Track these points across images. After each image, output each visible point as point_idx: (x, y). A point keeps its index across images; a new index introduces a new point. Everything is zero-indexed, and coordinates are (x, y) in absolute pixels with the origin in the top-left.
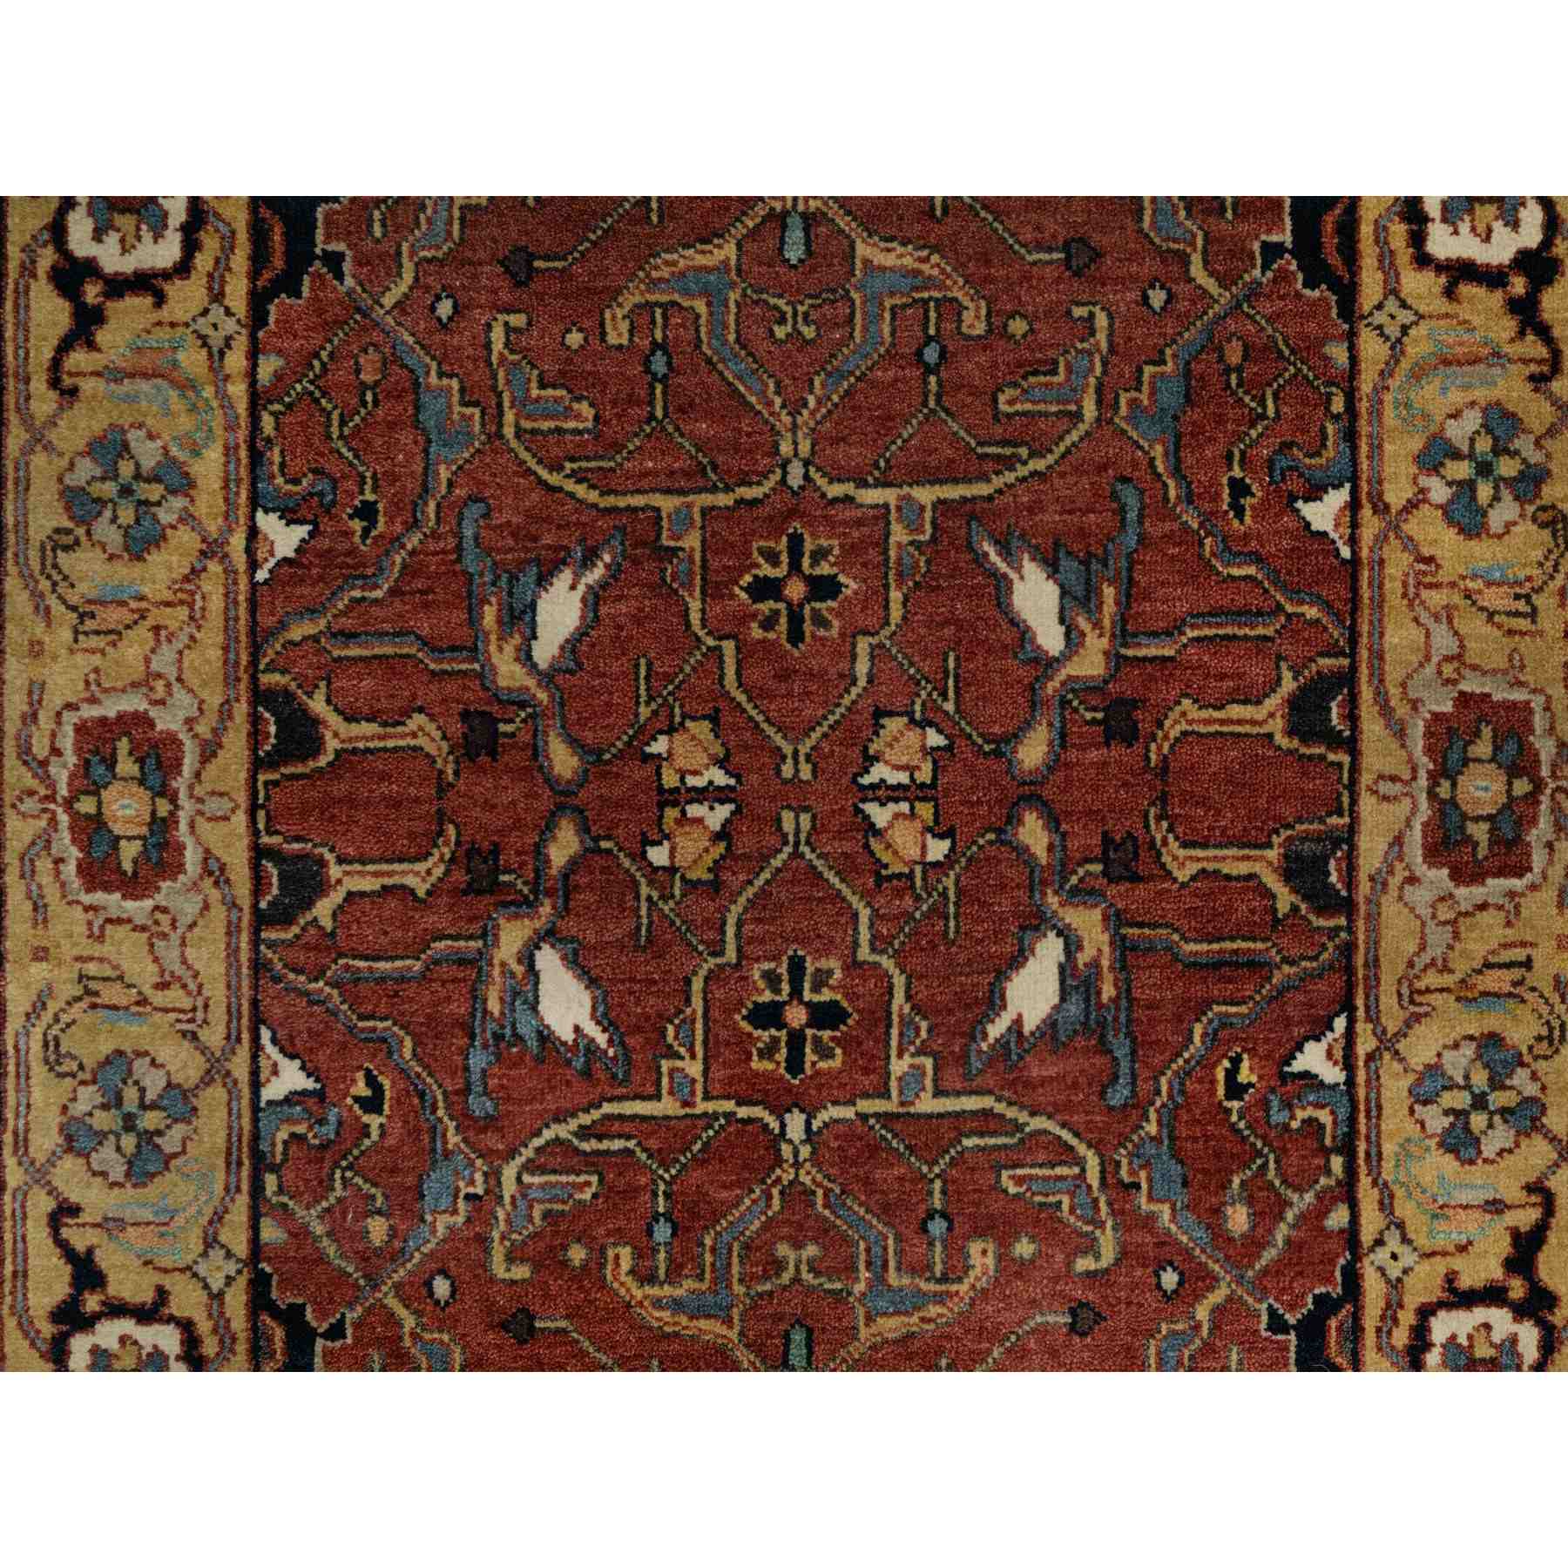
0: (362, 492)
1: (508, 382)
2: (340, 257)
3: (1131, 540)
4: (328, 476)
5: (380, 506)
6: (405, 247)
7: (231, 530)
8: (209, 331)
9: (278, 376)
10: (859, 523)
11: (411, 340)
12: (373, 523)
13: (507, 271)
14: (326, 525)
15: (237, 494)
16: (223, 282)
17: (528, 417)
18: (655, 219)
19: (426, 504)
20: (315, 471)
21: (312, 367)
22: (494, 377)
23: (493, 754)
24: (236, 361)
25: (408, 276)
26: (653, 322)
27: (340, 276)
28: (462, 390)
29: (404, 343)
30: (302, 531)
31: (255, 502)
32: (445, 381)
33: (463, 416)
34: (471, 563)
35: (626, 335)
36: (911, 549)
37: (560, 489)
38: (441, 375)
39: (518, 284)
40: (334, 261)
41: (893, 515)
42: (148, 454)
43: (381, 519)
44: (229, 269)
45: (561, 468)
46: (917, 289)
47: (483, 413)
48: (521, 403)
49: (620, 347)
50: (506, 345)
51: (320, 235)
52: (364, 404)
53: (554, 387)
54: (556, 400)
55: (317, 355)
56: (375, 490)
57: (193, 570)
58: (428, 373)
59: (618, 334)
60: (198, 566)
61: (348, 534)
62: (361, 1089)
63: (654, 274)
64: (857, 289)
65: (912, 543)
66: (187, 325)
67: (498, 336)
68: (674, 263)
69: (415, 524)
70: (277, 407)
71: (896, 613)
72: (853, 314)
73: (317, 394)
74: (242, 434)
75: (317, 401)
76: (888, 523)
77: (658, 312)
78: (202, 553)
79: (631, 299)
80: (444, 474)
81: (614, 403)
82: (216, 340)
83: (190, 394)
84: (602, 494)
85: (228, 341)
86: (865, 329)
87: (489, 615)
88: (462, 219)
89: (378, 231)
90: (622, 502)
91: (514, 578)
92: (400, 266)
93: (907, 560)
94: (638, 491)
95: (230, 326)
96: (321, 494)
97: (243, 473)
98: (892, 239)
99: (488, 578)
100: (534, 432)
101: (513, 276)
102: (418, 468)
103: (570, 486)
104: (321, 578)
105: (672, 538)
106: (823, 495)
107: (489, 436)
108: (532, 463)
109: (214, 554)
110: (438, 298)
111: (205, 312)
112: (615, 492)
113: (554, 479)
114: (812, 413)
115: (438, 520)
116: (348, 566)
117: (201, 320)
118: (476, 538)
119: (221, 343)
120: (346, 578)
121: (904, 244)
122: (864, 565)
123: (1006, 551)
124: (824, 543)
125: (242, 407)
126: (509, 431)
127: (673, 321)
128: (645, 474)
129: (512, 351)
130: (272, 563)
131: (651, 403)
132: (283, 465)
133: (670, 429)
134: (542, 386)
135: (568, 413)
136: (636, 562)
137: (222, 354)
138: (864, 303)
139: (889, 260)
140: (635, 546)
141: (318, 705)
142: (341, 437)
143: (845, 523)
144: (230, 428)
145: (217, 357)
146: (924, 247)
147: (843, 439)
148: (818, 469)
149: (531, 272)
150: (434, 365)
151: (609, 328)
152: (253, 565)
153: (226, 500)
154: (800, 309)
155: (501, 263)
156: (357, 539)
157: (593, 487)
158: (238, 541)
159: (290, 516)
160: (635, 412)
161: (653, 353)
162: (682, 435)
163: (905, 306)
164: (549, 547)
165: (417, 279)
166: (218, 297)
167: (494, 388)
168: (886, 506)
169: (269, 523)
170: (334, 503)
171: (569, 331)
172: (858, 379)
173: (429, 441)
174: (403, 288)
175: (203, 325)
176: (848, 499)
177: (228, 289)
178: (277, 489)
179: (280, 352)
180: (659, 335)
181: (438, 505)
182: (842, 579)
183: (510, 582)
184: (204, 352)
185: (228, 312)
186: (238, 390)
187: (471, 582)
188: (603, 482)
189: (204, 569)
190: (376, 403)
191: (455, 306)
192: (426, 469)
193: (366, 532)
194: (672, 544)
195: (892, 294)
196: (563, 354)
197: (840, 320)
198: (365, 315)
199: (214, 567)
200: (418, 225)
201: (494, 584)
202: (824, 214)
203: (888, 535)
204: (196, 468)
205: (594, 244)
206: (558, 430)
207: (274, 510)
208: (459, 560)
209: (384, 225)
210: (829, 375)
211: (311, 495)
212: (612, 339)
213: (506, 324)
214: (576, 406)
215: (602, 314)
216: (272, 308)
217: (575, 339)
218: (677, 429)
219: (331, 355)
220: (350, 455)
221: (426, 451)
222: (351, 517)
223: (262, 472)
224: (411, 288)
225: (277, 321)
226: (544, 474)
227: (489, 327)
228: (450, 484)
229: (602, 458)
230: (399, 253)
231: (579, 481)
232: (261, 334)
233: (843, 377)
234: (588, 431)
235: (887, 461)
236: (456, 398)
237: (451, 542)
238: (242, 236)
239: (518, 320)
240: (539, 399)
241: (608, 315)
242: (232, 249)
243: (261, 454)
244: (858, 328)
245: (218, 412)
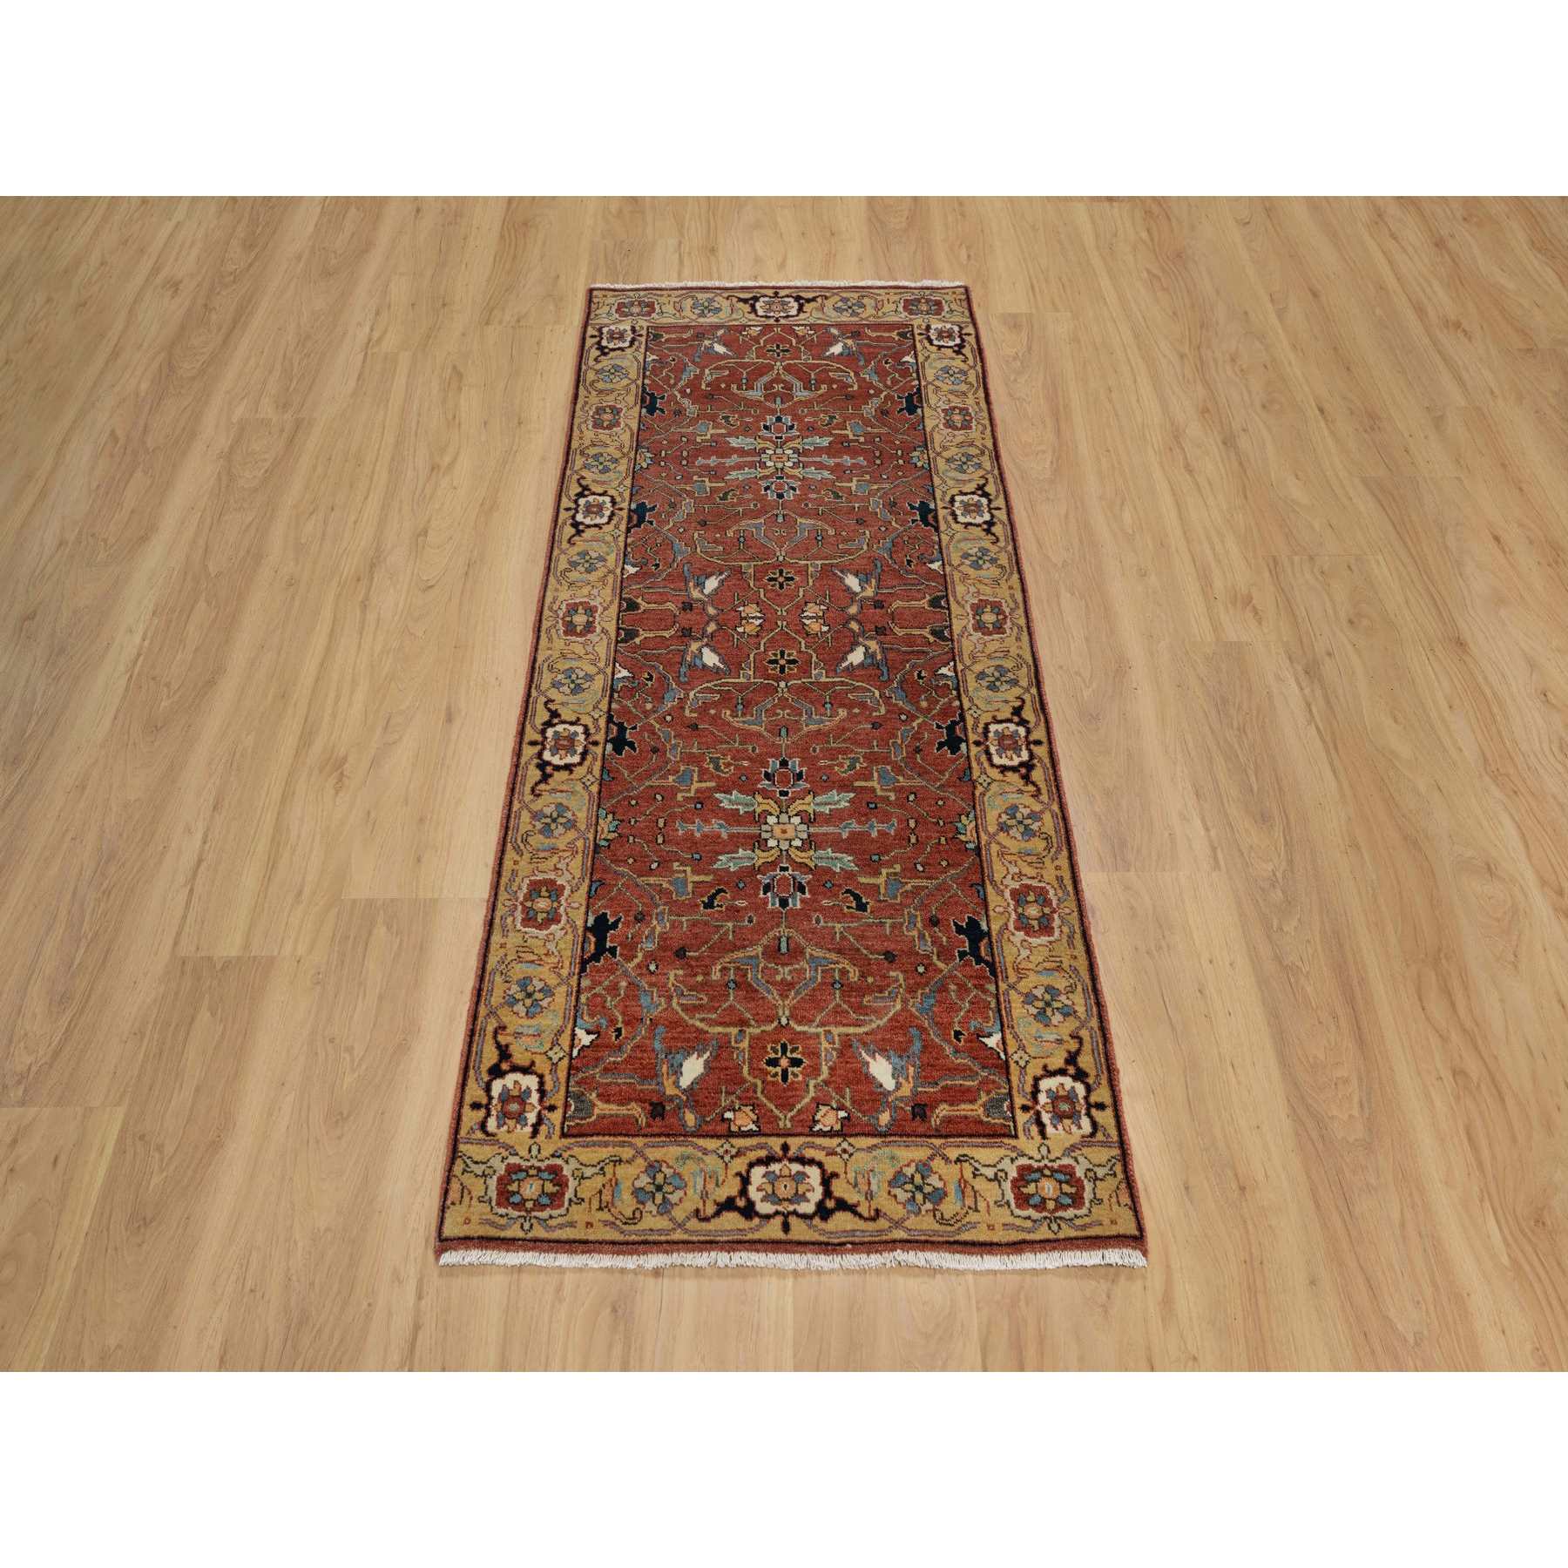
0: (655, 562)
1: (699, 543)
3: (879, 570)
5: (661, 564)
7: (617, 568)
9: (633, 542)
10: (800, 567)
12: (658, 567)
14: (645, 568)
15: (619, 562)
17: (704, 549)
19: (674, 564)
20: (642, 559)
21: (643, 540)
22: (695, 542)
23: (691, 610)
28: (685, 544)
30: (638, 569)
31: (624, 564)
33: (685, 550)
34: (687, 575)
37: (713, 561)
38: (679, 541)
42: (594, 555)
43: (661, 567)
45: (713, 558)
47: (691, 548)
48: (702, 546)
50: (699, 536)
53: (712, 544)
54: (712, 546)
60: (606, 575)
62: (646, 676)
69: (671, 567)
70: (632, 547)
71: (811, 584)
74: (622, 551)
76: (808, 567)
78: (608, 571)
80: (679, 559)
81: (729, 546)
82: (616, 535)
83: (607, 544)
84: (725, 562)
87: (691, 584)
96: (644, 563)
99: (691, 577)
102: (672, 557)
103: (715, 561)
104: (642, 577)
107: (693, 552)
108: (705, 557)
112: (729, 562)
113: (711, 560)
116: (651, 576)
123: (842, 572)
125: (622, 547)
126: (698, 551)
129: (700, 538)
130: (628, 573)
131: (739, 546)
132: (633, 558)
135: (716, 548)
140: (734, 572)
141: (639, 601)
142: (650, 552)
144: (618, 550)
145: (615, 539)
150: (677, 540)
152: (623, 574)
153: (616, 563)
156: (653, 570)
157: (722, 561)
158: (618, 571)
159: (634, 566)
160: (735, 548)
167: (694, 544)
168: (807, 564)
169: (628, 567)
173: (675, 553)
176: (796, 563)
181: (677, 564)
183: (698, 578)
184: (612, 538)
186: (622, 545)
187: (686, 578)
188: (725, 560)
189: (608, 575)
190: (660, 546)
192: (674, 558)
193: (656, 569)
194: (745, 571)
199: (611, 574)
201: (693, 578)
203: (808, 569)
204: (608, 557)
207: (630, 565)
208: (684, 574)
214: (718, 547)
218: (747, 551)
220: (652, 556)
221: (674, 555)
226: (709, 558)
228: (681, 560)
231: (718, 560)
232: (629, 535)
236: (683, 545)
237: (682, 572)
240: (707, 546)
243: (627, 556)
245: (615, 547)
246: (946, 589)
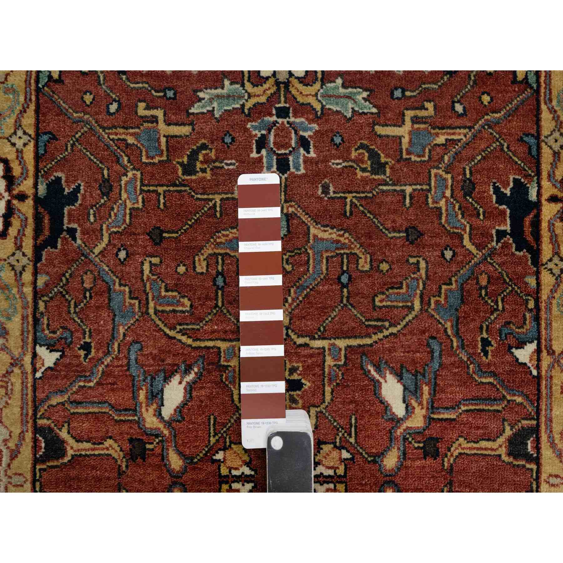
0: (84, 338)
1: (151, 289)
2: (75, 230)
3: (436, 365)
4: (69, 330)
5: (92, 344)
6: (104, 227)
7: (24, 354)
8: (15, 263)
9: (46, 284)
10: (311, 356)
11: (107, 269)
12: (89, 352)
13: (151, 238)
14: (68, 352)
15: (28, 338)
16: (22, 241)
17: (160, 305)
18: (218, 215)
19: (113, 344)
20: (62, 327)
21: (61, 281)
22: (145, 286)
23: (144, 459)
24: (27, 277)
25: (106, 239)
26: (217, 262)
27: (74, 239)
28: (130, 292)
29: (104, 270)
30: (57, 355)
31: (35, 342)
32: (122, 288)
33: (130, 304)
34: (134, 371)
35: (205, 268)
36: (335, 368)
37: (175, 338)
38: (120, 285)
39: (156, 244)
40: (72, 232)
41: (327, 353)
43: (93, 351)
44: (24, 235)
45: (175, 328)
46: (337, 249)
47: (140, 303)
48: (158, 298)
49: (202, 273)
50: (150, 272)
51: (66, 220)
52: (85, 297)
53: (172, 291)
54: (174, 297)
55: (64, 275)
56: (90, 336)
57: (7, 372)
58: (114, 284)
59: (201, 267)
60: (9, 370)
61: (78, 357)
63: (218, 240)
64: (311, 249)
65: (335, 365)
66: (5, 260)
67: (146, 268)
68: (227, 236)
69: (108, 353)
70: (46, 298)
71: (328, 397)
72: (309, 260)
73: (64, 293)
74: (30, 311)
75: (64, 296)
76: (325, 356)
77: (220, 257)
78: (11, 364)
79: (208, 251)
80: (122, 330)
81: (199, 299)
82: (18, 268)
83: (6, 292)
84: (194, 341)
85: (24, 267)
86: (314, 267)
87: (142, 395)
88: (131, 214)
89: (92, 219)
90: (203, 344)
91: (153, 378)
92: (102, 235)
93: (333, 373)
94: (211, 340)
95: (24, 261)
96: (66, 339)
97: (30, 328)
98: (327, 226)
99: (142, 378)
100: (163, 311)
101: (154, 241)
102: (110, 327)
103: (179, 336)
104: (65, 376)
105: (225, 361)
106: (295, 343)
107: (142, 313)
108: (162, 326)
109: (17, 364)
110: (119, 250)
111: (13, 254)
112: (200, 340)
113: (172, 333)
114: (290, 305)
115: (119, 351)
116: (78, 371)
117: (12, 258)
118: (136, 360)
119: (21, 269)
120: (77, 377)
121: (332, 228)
122: (314, 375)
123: (378, 368)
124: (296, 365)
125: (30, 298)
126: (151, 311)
127: (226, 262)
128: (213, 332)
129: (153, 275)
130: (43, 369)
131: (216, 299)
132: (48, 325)
133: (225, 311)
134: (167, 291)
135: (179, 303)
136: (209, 372)
137: (21, 273)
138: (314, 255)
139: (326, 236)
140: (209, 364)
141: (64, 434)
142: (75, 312)
143: (305, 356)
144: (25, 307)
145: (18, 275)
146: (342, 230)
147: (304, 317)
148: (293, 331)
149: (162, 239)
150: (117, 280)
151: (197, 265)
152: (35, 370)
153: (22, 340)
154: (284, 257)
155: (149, 235)
156: (82, 359)
157: (189, 337)
158: (28, 359)
159: (51, 348)
160: (209, 303)
161: (217, 276)
162: (230, 315)
163: (332, 257)
164: (170, 365)
165: (110, 241)
166: (19, 247)
167: (145, 291)
168: (324, 348)
169: (42, 351)
170: (71, 342)
171: (179, 265)
172: (311, 290)
173: (115, 315)
174: (103, 245)
175: (12, 260)
176: (306, 345)
177: (24, 244)
178: (46, 336)
179: (47, 273)
180: (220, 268)
181: (119, 345)
182: (303, 381)
183: (151, 380)
184: (13, 273)
185: (24, 255)
186: (28, 290)
187: (134, 380)
188: (194, 335)
189: (12, 371)
190: (91, 297)
191: (127, 254)
192: (113, 328)
193: (86, 356)
194: (226, 364)
195: (327, 251)
196: (176, 276)
197: (303, 263)
198: (86, 257)
199: (17, 370)
200: (110, 216)
201: (144, 381)
202: (296, 214)
203: (324, 361)
204: (9, 326)
205: (191, 226)
206: (174, 311)
207: (44, 345)
208: (128, 370)
209: (95, 216)
210: (298, 288)
211: (61, 338)
212: (199, 270)
213: (150, 262)
214: (182, 300)
215: (194, 258)
216: (44, 253)
217: (182, 269)
218: (228, 311)
219: (71, 275)
220: (79, 321)
221: (113, 320)
222: (79, 349)
223: (39, 328)
224: (107, 245)
225: (46, 259)
226: (167, 331)
227: (142, 263)
228: (124, 335)
229: (194, 324)
230: (102, 229)
231: (183, 335)
232: (39, 265)
233: (304, 289)
234: (188, 312)
235: (324, 328)
236: (127, 296)
237: (125, 362)
238: (31, 221)
239: (156, 260)
240: (165, 297)
241: (197, 259)
242: (26, 226)
243: (39, 320)
244: (311, 267)
245: (19, 300)
246: (538, 419)
